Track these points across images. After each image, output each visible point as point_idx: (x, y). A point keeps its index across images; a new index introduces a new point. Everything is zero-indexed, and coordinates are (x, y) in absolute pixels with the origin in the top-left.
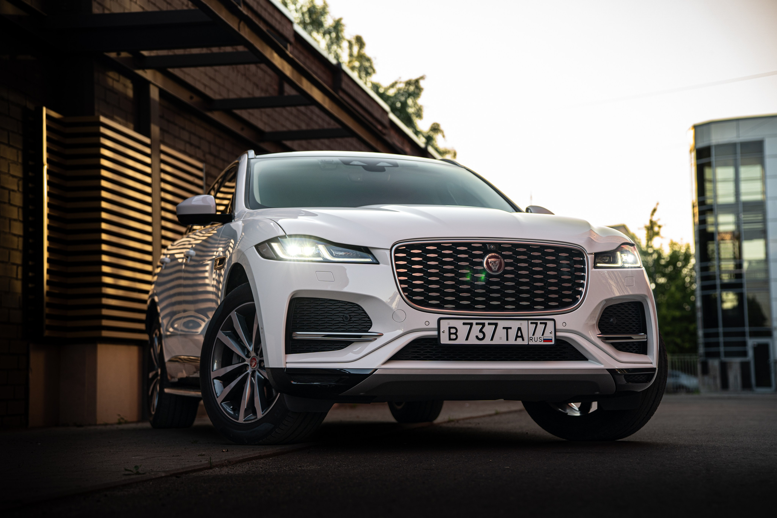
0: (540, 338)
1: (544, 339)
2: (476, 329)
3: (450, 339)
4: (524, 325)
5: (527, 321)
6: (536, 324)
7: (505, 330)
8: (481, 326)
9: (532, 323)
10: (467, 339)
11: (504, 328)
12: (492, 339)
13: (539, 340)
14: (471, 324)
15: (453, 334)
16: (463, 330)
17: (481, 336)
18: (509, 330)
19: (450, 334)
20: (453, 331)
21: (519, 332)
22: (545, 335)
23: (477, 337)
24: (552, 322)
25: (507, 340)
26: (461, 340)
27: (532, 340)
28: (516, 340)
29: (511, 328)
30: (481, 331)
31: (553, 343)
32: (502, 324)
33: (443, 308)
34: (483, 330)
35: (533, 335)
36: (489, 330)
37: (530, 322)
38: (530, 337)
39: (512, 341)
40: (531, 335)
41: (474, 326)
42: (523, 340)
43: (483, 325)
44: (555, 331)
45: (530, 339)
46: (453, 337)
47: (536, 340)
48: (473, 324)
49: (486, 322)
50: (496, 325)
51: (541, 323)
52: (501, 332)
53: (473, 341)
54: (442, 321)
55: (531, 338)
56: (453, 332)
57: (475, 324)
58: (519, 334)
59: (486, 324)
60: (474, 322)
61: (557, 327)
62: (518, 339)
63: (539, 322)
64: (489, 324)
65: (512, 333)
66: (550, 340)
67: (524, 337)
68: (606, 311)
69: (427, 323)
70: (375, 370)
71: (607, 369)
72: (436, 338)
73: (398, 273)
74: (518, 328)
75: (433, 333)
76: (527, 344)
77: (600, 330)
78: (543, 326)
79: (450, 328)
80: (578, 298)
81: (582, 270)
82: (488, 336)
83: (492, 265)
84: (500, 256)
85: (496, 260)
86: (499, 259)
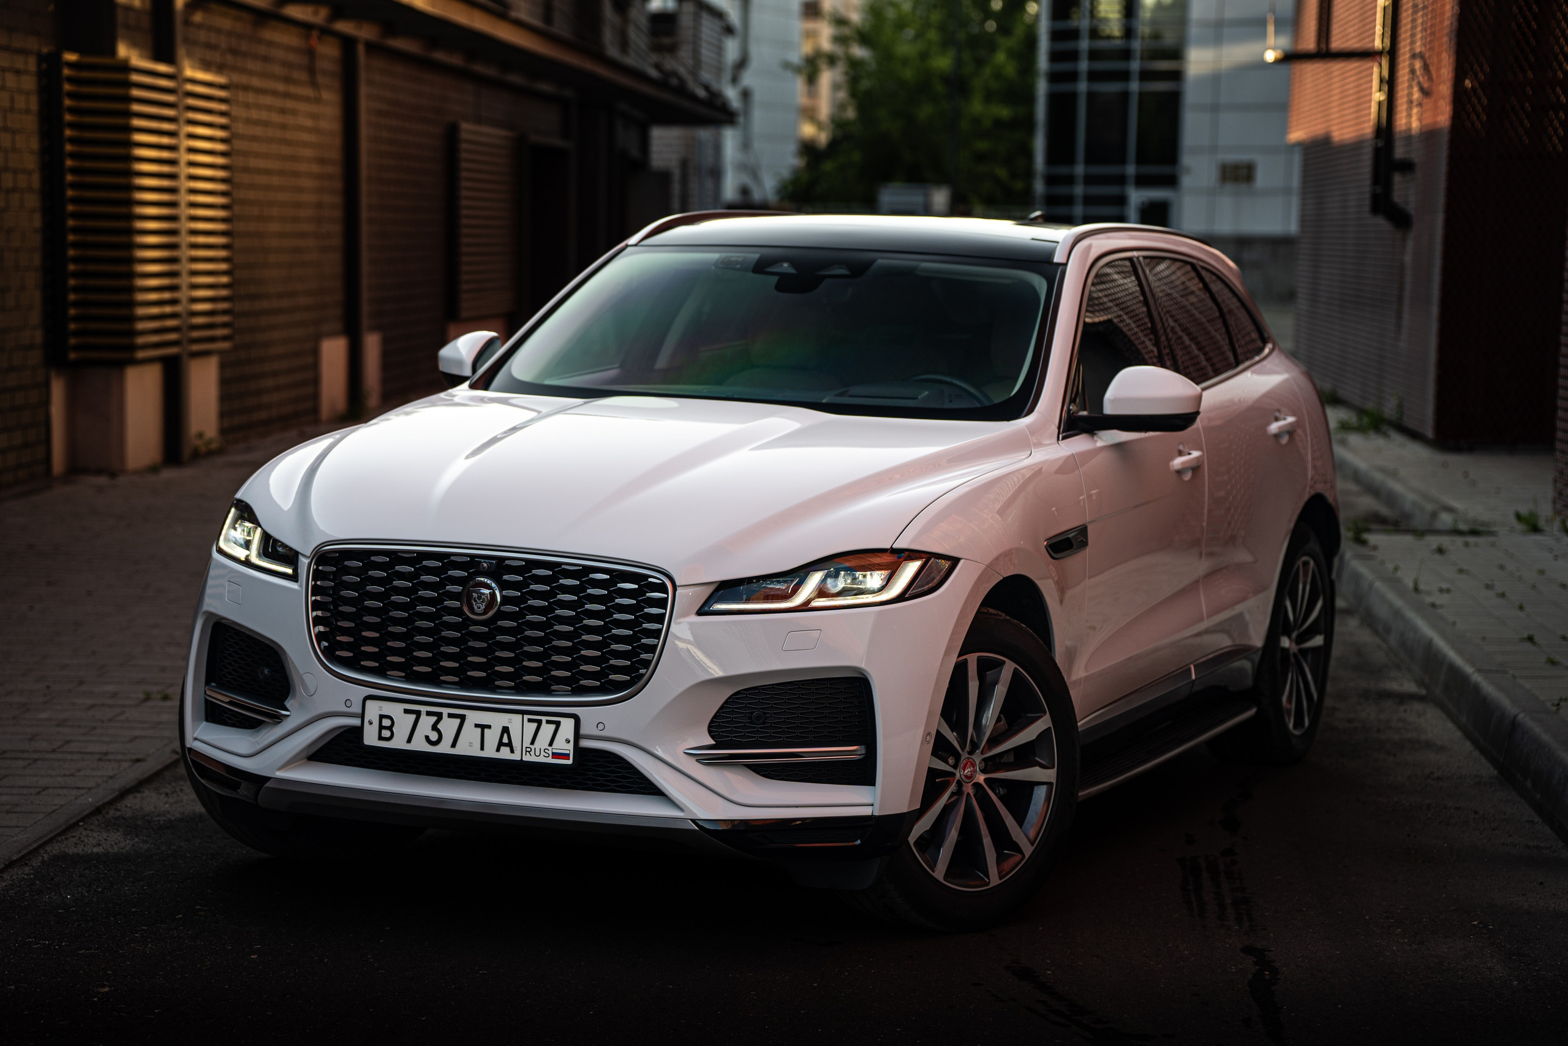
0: (546, 751)
2: (426, 722)
3: (381, 738)
4: (514, 722)
5: (521, 715)
6: (539, 722)
7: (479, 730)
8: (434, 719)
9: (530, 720)
10: (409, 741)
11: (477, 726)
12: (454, 745)
13: (543, 753)
14: (418, 714)
15: (386, 728)
16: (403, 723)
17: (434, 736)
18: (486, 730)
19: (381, 727)
20: (386, 723)
21: (505, 735)
22: (555, 745)
23: (427, 738)
24: (572, 721)
25: (482, 748)
26: (398, 742)
27: (529, 752)
28: (498, 750)
29: (489, 727)
30: (435, 727)
31: (570, 762)
32: (472, 717)
33: (384, 675)
34: (438, 726)
35: (532, 743)
36: (449, 726)
37: (526, 717)
38: (526, 748)
39: (490, 752)
40: (527, 743)
41: (423, 717)
42: (512, 751)
43: (440, 716)
44: (577, 735)
45: (526, 751)
46: (386, 735)
47: (538, 754)
48: (422, 713)
49: (445, 711)
50: (463, 718)
51: (548, 722)
52: (470, 734)
53: (419, 745)
54: (369, 703)
55: (529, 750)
56: (386, 725)
57: (425, 713)
58: (505, 740)
59: (445, 716)
60: (424, 709)
61: (583, 731)
62: (503, 748)
63: (544, 719)
64: (450, 716)
65: (492, 737)
66: (566, 756)
67: (513, 745)
68: (736, 699)
69: (348, 703)
70: (268, 779)
71: (693, 821)
72: (358, 731)
73: (314, 603)
74: (503, 727)
75: (356, 722)
76: (519, 759)
77: (713, 737)
78: (553, 727)
79: (382, 717)
80: (643, 675)
81: (660, 619)
82: (448, 738)
83: (475, 601)
84: (493, 585)
85: (487, 591)
86: (490, 590)
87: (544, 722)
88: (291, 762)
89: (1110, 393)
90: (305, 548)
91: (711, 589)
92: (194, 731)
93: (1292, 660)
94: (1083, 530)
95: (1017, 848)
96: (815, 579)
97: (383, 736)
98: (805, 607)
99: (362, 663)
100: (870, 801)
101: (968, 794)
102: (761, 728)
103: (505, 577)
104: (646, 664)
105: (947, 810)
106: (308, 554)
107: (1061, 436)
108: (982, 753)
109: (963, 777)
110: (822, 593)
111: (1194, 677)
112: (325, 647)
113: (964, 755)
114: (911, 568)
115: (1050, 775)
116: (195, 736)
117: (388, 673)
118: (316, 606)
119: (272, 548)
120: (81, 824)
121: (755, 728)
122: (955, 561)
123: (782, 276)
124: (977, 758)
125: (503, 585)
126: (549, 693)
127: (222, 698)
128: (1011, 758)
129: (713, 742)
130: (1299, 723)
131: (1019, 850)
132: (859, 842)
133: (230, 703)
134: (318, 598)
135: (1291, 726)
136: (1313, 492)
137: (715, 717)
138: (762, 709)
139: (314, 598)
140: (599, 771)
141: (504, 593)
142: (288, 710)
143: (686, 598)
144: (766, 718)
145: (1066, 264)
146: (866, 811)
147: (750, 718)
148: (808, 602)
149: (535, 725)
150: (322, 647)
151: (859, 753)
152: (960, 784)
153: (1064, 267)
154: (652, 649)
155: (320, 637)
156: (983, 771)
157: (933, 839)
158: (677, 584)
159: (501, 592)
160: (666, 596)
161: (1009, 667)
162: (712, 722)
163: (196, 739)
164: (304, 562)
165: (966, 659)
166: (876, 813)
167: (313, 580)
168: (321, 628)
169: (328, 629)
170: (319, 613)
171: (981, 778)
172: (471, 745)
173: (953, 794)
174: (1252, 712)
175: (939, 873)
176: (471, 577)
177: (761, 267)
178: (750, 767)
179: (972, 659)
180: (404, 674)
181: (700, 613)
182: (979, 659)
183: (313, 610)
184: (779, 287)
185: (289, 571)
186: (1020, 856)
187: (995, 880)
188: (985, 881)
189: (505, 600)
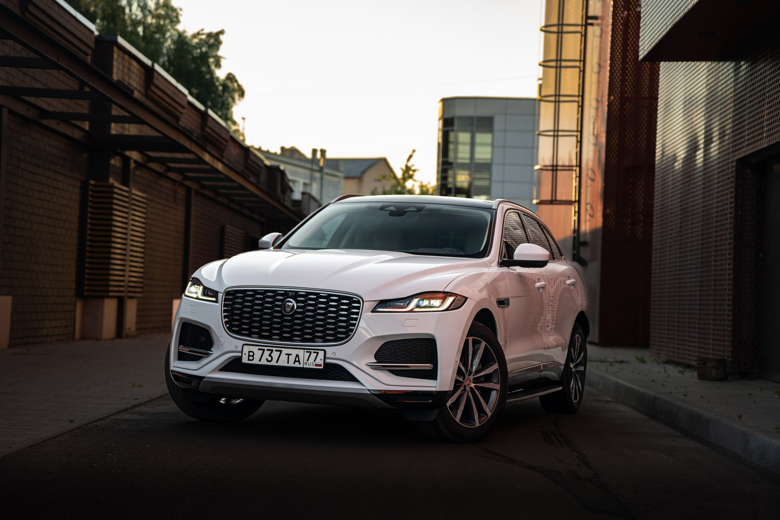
0: (313, 363)
1: (315, 364)
2: (267, 353)
3: (249, 360)
4: (301, 353)
5: (303, 350)
6: (311, 353)
7: (287, 356)
8: (270, 352)
9: (307, 352)
10: (260, 360)
11: (286, 354)
12: (277, 362)
13: (311, 364)
14: (264, 350)
15: (251, 356)
16: (258, 354)
17: (270, 359)
18: (290, 356)
19: (249, 356)
20: (251, 354)
21: (297, 358)
22: (316, 361)
23: (267, 359)
24: (323, 352)
25: (288, 363)
26: (256, 361)
27: (306, 364)
28: (294, 363)
29: (291, 355)
30: (270, 355)
31: (322, 367)
32: (285, 351)
33: (250, 337)
34: (271, 355)
35: (308, 360)
36: (275, 355)
37: (305, 351)
39: (291, 364)
40: (305, 361)
41: (266, 351)
42: (300, 364)
43: (272, 351)
44: (325, 358)
47: (309, 365)
49: (274, 349)
50: (281, 351)
51: (314, 352)
52: (284, 357)
53: (264, 362)
54: (244, 346)
55: (306, 363)
56: (251, 355)
58: (297, 360)
59: (274, 351)
60: (266, 348)
61: (327, 356)
62: (296, 363)
63: (312, 351)
64: (276, 351)
65: (292, 358)
66: (320, 365)
67: (300, 361)
68: (385, 345)
69: (237, 347)
70: (204, 377)
71: (368, 390)
72: (240, 358)
73: (224, 310)
74: (297, 355)
75: (240, 354)
76: (302, 367)
77: (376, 359)
78: (316, 354)
79: (249, 352)
80: (350, 335)
81: (357, 314)
82: (275, 359)
83: (287, 307)
84: (294, 302)
85: (290, 304)
86: (292, 303)
87: (312, 352)
88: (213, 371)
89: (516, 252)
90: (221, 290)
91: (377, 303)
92: (174, 364)
93: (573, 374)
94: (508, 300)
95: (485, 413)
96: (415, 301)
97: (250, 359)
98: (411, 311)
99: (242, 332)
100: (435, 385)
101: (468, 391)
102: (394, 356)
103: (298, 299)
104: (352, 330)
105: (460, 396)
106: (222, 292)
107: (499, 266)
108: (473, 376)
109: (466, 384)
110: (418, 306)
111: (542, 369)
112: (228, 326)
113: (467, 376)
114: (450, 300)
115: (498, 387)
116: (174, 366)
117: (252, 336)
118: (225, 311)
119: (207, 291)
120: (121, 412)
121: (392, 356)
122: (466, 299)
123: (391, 211)
124: (471, 378)
125: (297, 302)
126: (314, 342)
127: (186, 350)
128: (483, 379)
129: (377, 361)
130: (576, 398)
131: (486, 414)
132: (431, 401)
133: (190, 351)
134: (226, 308)
135: (573, 398)
136: (581, 310)
137: (377, 352)
138: (395, 349)
139: (224, 308)
140: (332, 372)
141: (298, 304)
142: (212, 351)
143: (367, 306)
144: (396, 353)
145: (497, 209)
146: (434, 389)
147: (390, 352)
148: (413, 309)
149: (309, 353)
150: (227, 326)
151: (431, 367)
152: (465, 387)
153: (496, 210)
154: (354, 325)
155: (226, 323)
156: (474, 383)
157: (455, 406)
158: (364, 300)
159: (296, 304)
160: (360, 305)
161: (483, 344)
162: (376, 354)
163: (174, 367)
164: (220, 295)
165: (468, 339)
166: (437, 390)
167: (224, 302)
168: (226, 320)
169: (229, 320)
170: (226, 314)
171: (473, 385)
172: (284, 362)
173: (462, 390)
174: (561, 388)
175: (458, 419)
176: (285, 299)
177: (382, 208)
178: (389, 371)
179: (471, 339)
180: (258, 336)
181: (372, 312)
182: (473, 339)
183: (224, 313)
184: (390, 215)
185: (214, 299)
186: (486, 416)
187: (477, 424)
188: (474, 424)
189: (298, 307)
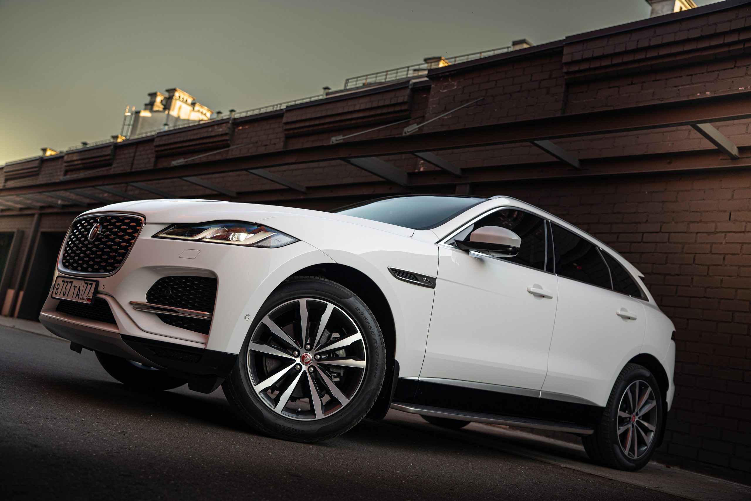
0: (86, 297)
1: (88, 298)
4: (82, 284)
5: (83, 281)
10: (60, 294)
12: (67, 296)
14: (64, 282)
15: (57, 289)
16: (61, 286)
21: (79, 291)
22: (89, 295)
23: (63, 293)
24: (96, 284)
25: (73, 297)
28: (76, 297)
29: (76, 287)
31: (91, 303)
32: (74, 282)
36: (68, 287)
40: (83, 295)
42: (79, 298)
43: (68, 283)
44: (96, 292)
45: (81, 298)
46: (57, 292)
47: (84, 299)
49: (70, 281)
52: (72, 291)
54: (58, 279)
60: (66, 280)
61: (98, 289)
65: (76, 292)
66: (90, 300)
67: (80, 295)
68: (161, 281)
71: (121, 334)
74: (79, 287)
76: (79, 301)
77: (148, 297)
78: (90, 286)
80: (122, 264)
82: (67, 293)
86: (97, 228)
87: (88, 284)
91: (164, 226)
96: (212, 230)
100: (203, 341)
102: (168, 298)
103: (105, 224)
108: (315, 351)
111: (540, 397)
113: (302, 350)
114: (265, 235)
122: (296, 240)
125: (103, 227)
129: (147, 301)
137: (151, 289)
146: (201, 346)
148: (202, 238)
149: (86, 286)
151: (205, 316)
152: (300, 365)
156: (317, 360)
158: (147, 222)
160: (141, 228)
162: (149, 291)
166: (207, 348)
172: (71, 295)
178: (158, 315)
181: (155, 237)
